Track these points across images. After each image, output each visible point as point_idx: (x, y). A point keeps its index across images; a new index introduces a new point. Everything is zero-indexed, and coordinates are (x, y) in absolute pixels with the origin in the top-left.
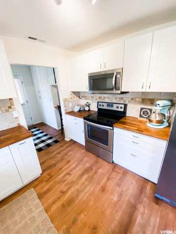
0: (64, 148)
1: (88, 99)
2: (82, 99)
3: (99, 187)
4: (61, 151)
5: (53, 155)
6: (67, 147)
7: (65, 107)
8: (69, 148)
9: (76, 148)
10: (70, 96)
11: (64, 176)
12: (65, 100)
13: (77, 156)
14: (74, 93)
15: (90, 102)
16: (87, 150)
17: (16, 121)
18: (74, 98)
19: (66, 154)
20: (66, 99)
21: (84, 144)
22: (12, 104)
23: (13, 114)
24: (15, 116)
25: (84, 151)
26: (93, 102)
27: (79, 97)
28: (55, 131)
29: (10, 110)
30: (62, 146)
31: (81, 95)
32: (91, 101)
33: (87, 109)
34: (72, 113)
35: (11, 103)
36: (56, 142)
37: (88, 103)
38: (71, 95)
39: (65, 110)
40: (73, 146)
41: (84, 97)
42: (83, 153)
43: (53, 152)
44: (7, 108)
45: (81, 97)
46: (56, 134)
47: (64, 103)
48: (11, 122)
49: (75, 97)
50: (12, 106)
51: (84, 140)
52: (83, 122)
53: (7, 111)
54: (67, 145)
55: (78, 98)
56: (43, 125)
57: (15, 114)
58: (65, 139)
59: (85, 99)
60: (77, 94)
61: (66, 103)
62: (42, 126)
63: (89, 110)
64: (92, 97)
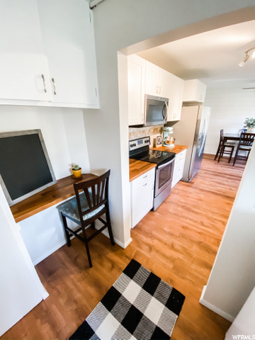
3: (200, 202)
11: (220, 221)
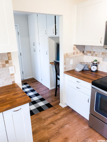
0: (59, 116)
1: (96, 55)
2: (86, 55)
4: (56, 121)
5: (45, 124)
6: (63, 116)
7: (65, 64)
8: (66, 118)
9: (75, 120)
10: (72, 51)
12: (66, 56)
13: (77, 133)
14: (78, 46)
15: (99, 59)
16: (91, 127)
17: (12, 78)
18: (77, 53)
19: (62, 127)
20: (67, 54)
21: (87, 118)
22: (10, 58)
23: (9, 70)
24: (11, 73)
25: (86, 127)
26: (104, 60)
27: (83, 52)
28: (47, 91)
29: (7, 65)
30: (56, 114)
31: (86, 49)
32: (101, 58)
33: (94, 68)
34: (72, 72)
35: (8, 57)
36: (49, 106)
37: (96, 61)
38: (74, 49)
39: (65, 68)
40: (71, 116)
41: (90, 52)
42: (86, 130)
43: (45, 120)
44: (4, 63)
45: (85, 52)
46: (48, 95)
47: (65, 60)
48: (6, 79)
49: (79, 51)
50: (9, 61)
51: (89, 113)
52: (91, 88)
53: (4, 66)
54: (62, 113)
55: (82, 54)
56: (34, 82)
57: (11, 70)
58: (60, 104)
59: (92, 55)
60: (82, 49)
61: (67, 59)
62: (32, 82)
63: (97, 71)
64: (103, 53)
